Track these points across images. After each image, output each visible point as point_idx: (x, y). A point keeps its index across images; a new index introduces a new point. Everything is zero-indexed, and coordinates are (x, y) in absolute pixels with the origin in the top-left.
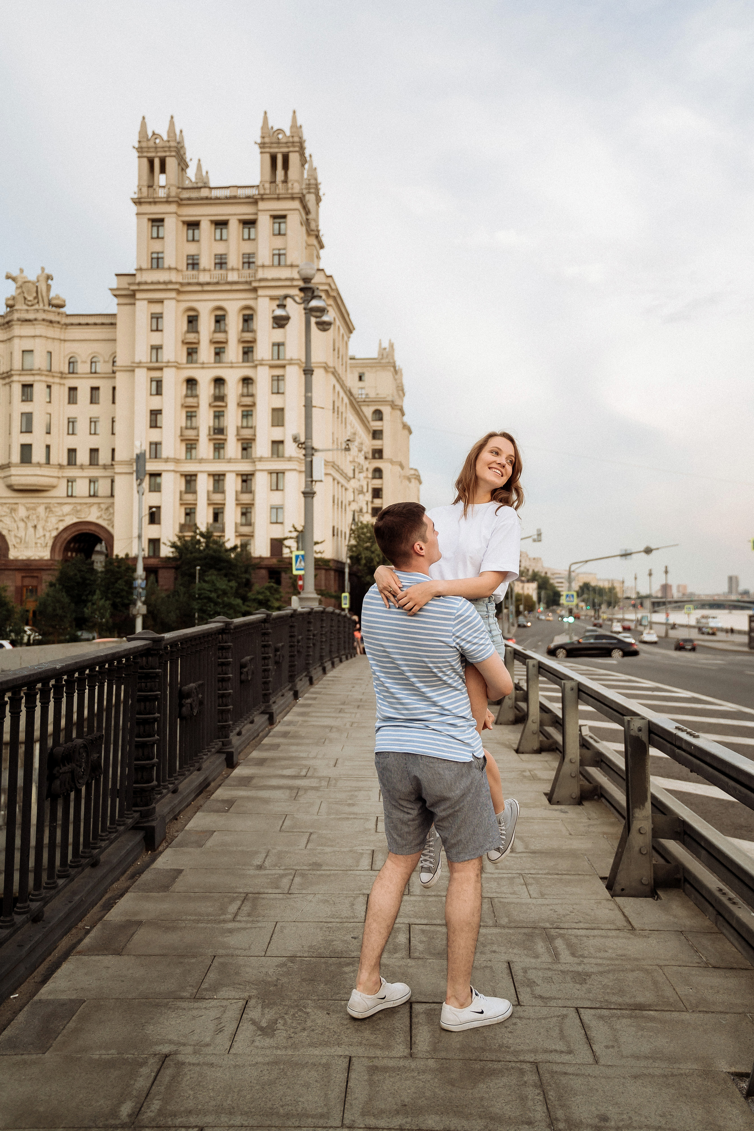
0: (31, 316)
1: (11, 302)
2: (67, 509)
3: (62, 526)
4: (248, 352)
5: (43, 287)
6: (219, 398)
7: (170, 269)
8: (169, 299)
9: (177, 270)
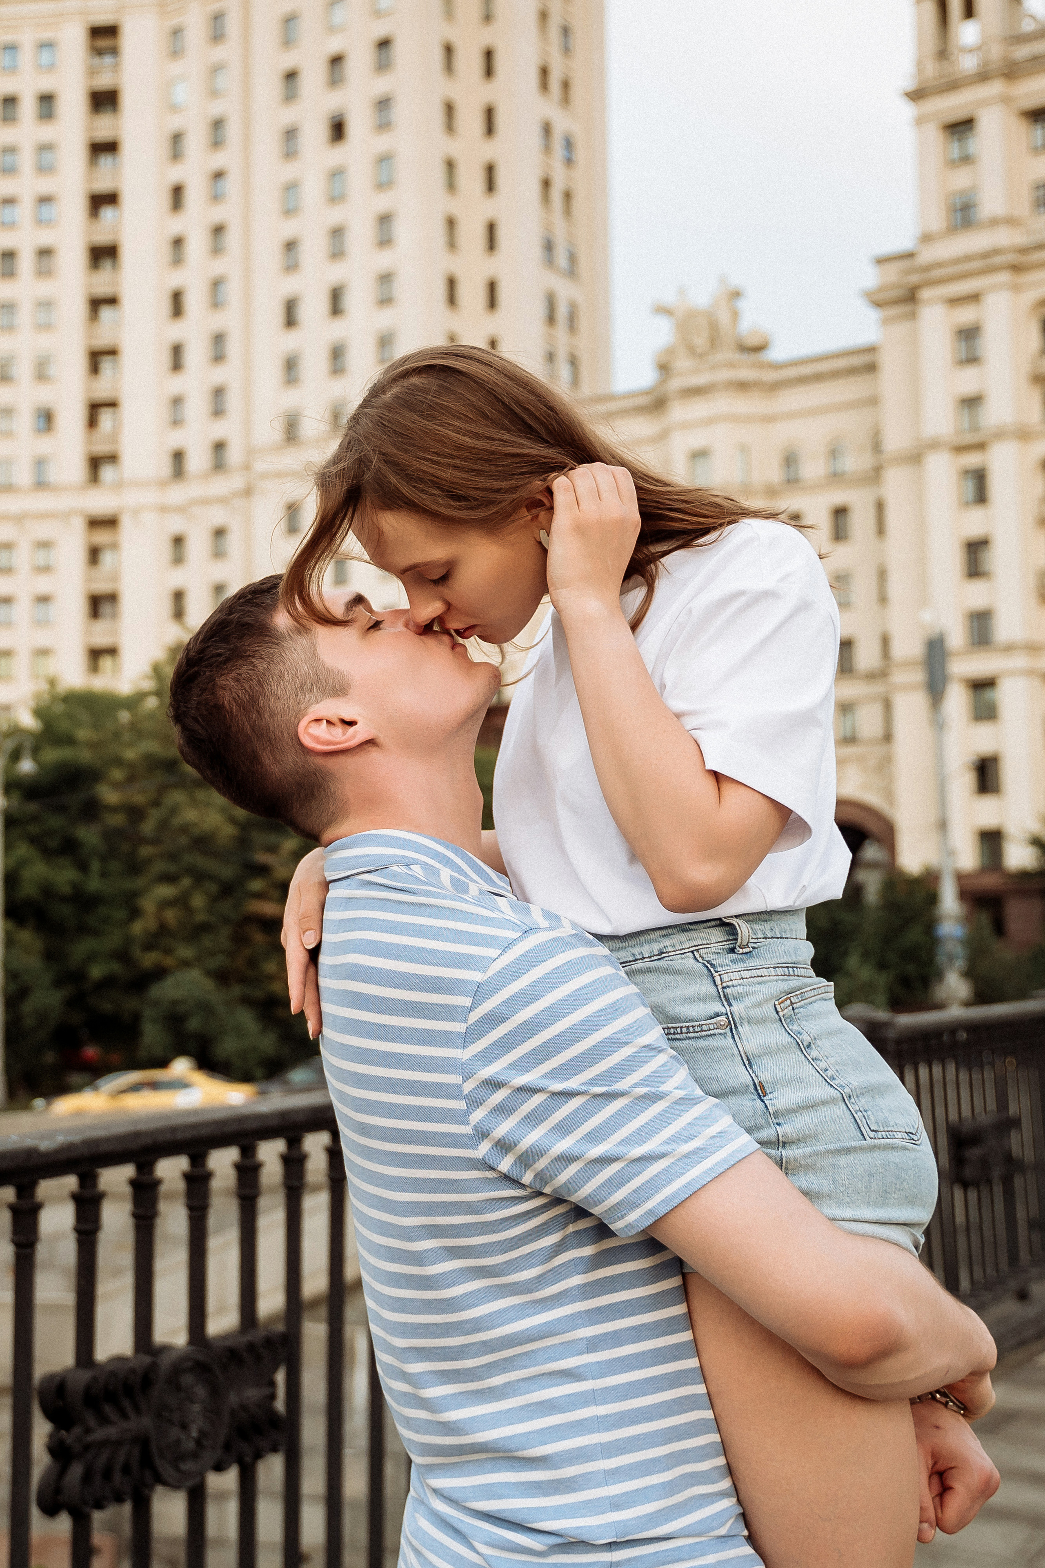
0: (703, 379)
1: (663, 359)
7: (994, 222)
8: (995, 288)
9: (1010, 221)
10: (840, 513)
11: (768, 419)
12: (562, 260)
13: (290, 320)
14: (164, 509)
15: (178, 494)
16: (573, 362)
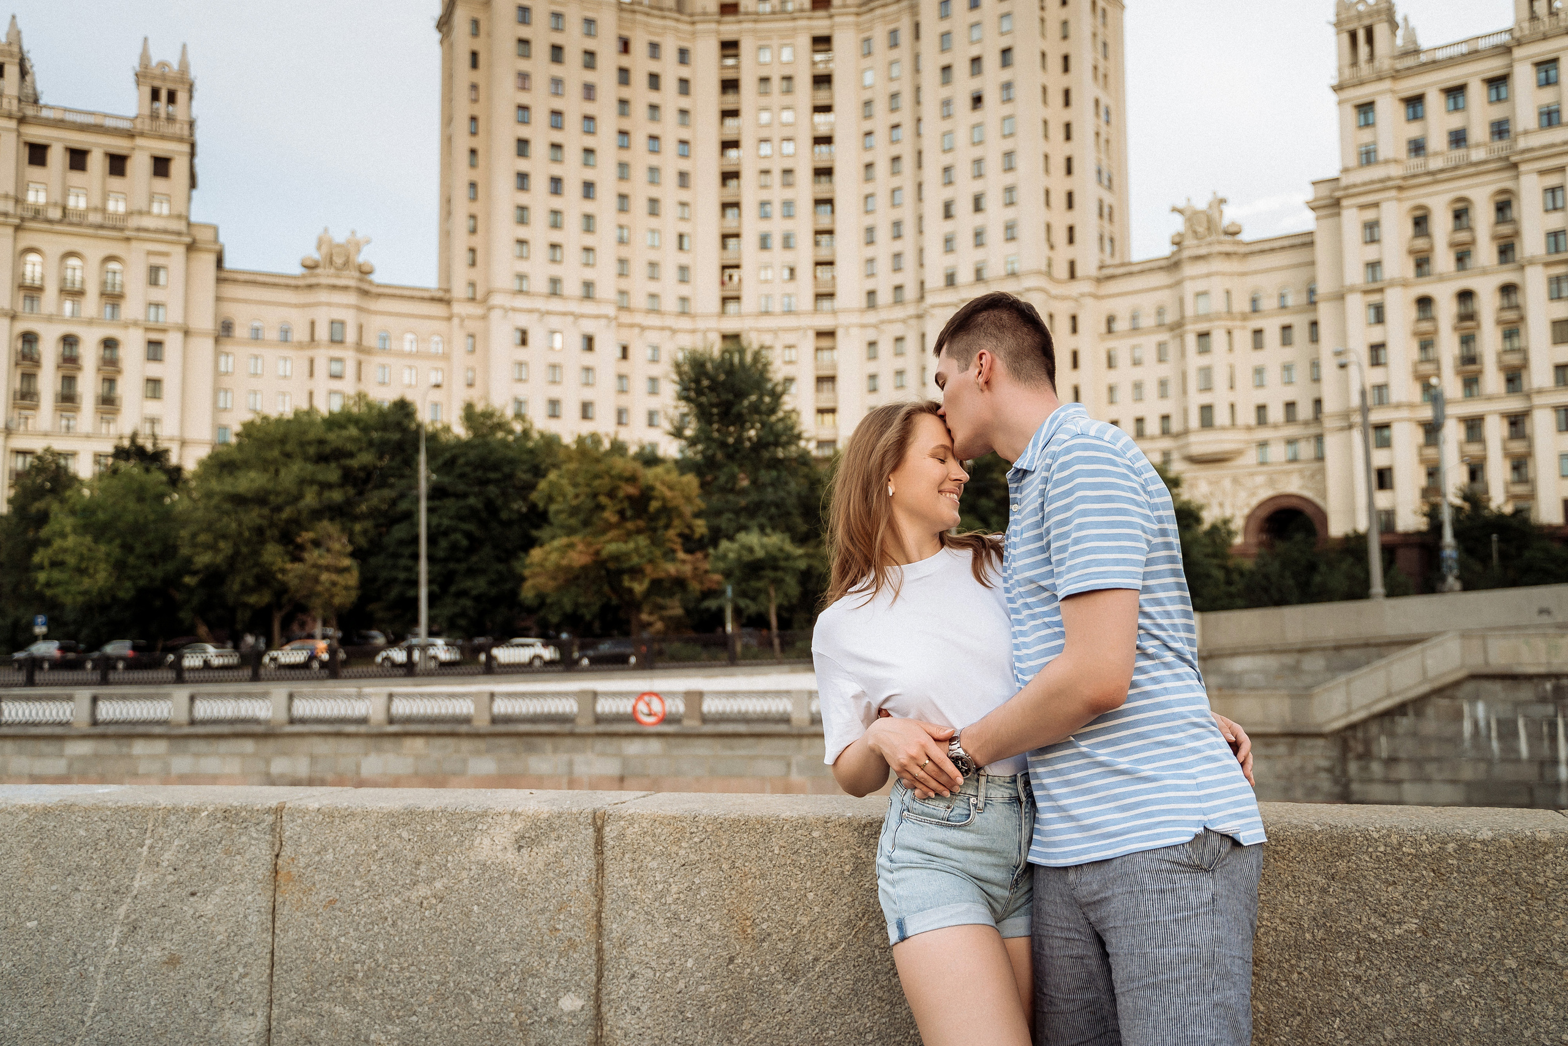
0: (1203, 251)
1: (1177, 240)
2: (1260, 479)
3: (1254, 502)
4: (1506, 250)
5: (1216, 215)
6: (1467, 317)
7: (1387, 162)
8: (1388, 199)
9: (1396, 161)
10: (1286, 328)
11: (1243, 274)
12: (1105, 182)
13: (948, 215)
14: (863, 326)
15: (871, 317)
16: (1112, 240)
